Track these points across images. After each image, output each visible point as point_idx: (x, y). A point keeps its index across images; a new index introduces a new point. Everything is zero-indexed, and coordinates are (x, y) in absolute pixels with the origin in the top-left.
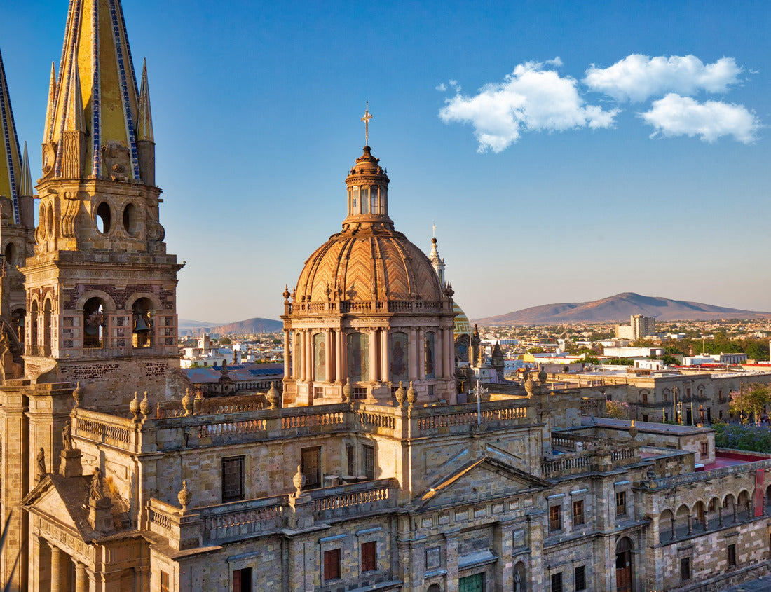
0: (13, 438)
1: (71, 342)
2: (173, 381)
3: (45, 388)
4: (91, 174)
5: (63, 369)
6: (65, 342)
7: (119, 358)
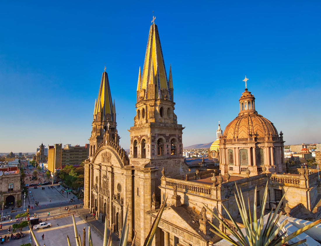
0: (129, 185)
1: (154, 153)
2: (183, 166)
3: (148, 170)
4: (158, 98)
5: (152, 163)
6: (152, 153)
7: (168, 159)
